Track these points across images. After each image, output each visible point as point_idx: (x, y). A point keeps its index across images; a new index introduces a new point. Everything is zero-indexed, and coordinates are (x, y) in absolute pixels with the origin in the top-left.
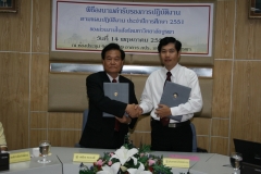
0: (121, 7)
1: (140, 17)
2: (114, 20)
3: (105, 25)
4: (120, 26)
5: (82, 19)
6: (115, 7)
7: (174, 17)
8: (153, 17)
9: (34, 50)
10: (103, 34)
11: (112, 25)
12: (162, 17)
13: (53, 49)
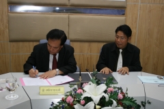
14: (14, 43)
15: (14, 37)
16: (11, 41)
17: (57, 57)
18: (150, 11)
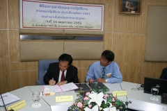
0: (58, 5)
1: (68, 10)
2: (54, 12)
3: (49, 14)
4: (58, 15)
5: (37, 11)
6: (55, 5)
7: (85, 11)
8: (75, 11)
9: (10, 28)
10: (49, 19)
11: (54, 15)
12: (79, 11)
13: (21, 27)
14: (24, 63)
15: (24, 58)
16: (22, 61)
17: (65, 73)
18: (120, 38)
